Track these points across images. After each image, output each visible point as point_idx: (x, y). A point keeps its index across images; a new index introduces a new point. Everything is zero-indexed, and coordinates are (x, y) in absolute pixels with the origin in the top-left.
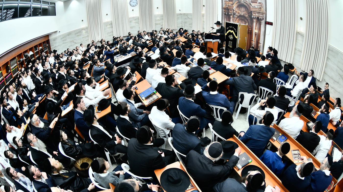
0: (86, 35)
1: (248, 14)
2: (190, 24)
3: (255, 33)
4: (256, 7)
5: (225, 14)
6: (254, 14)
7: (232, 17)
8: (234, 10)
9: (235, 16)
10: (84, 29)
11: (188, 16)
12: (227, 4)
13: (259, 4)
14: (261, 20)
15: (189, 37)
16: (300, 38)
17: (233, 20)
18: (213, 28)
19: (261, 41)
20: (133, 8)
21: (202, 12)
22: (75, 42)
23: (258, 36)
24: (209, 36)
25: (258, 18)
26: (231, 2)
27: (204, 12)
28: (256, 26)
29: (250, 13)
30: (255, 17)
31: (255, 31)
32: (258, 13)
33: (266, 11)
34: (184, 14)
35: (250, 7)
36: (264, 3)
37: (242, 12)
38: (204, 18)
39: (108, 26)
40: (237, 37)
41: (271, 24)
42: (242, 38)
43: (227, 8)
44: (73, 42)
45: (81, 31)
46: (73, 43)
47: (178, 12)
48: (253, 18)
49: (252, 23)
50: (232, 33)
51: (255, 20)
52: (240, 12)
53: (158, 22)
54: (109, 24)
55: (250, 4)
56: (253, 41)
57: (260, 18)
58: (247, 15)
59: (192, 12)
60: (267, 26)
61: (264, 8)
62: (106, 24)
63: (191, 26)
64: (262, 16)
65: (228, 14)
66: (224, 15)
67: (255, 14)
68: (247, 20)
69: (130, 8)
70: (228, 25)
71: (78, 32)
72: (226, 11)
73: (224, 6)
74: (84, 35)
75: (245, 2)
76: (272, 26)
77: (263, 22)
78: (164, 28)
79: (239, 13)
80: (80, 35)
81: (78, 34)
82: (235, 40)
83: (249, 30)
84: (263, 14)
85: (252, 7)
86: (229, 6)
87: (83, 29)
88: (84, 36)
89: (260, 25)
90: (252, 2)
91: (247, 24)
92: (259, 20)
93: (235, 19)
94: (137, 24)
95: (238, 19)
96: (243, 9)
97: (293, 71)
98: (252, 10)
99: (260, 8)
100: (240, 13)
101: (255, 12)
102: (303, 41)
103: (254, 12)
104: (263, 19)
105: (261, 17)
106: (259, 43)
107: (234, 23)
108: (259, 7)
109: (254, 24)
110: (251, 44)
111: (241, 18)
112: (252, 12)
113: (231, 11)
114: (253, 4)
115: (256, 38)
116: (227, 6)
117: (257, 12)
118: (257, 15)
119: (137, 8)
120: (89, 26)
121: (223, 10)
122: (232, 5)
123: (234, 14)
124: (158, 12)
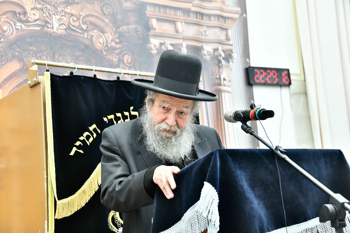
1: (116, 24)
32: (192, 18)
58: (103, 32)
64: (223, 37)
67: (173, 22)
84: (225, 26)
103: (162, 13)
105: (220, 47)
112: (149, 11)
117: (187, 12)
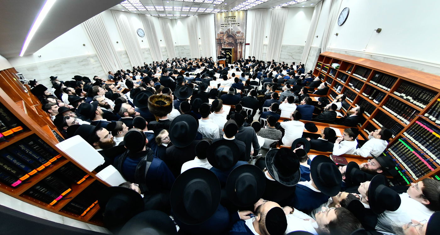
0: (99, 65)
4: (240, 36)
5: (218, 43)
6: (238, 41)
7: (223, 44)
8: (224, 40)
11: (185, 48)
12: (219, 36)
13: (242, 34)
16: (265, 47)
17: (224, 46)
19: (243, 54)
20: (142, 39)
21: (199, 44)
23: (241, 53)
25: (241, 43)
26: (222, 35)
28: (239, 48)
29: (236, 40)
31: (239, 50)
34: (180, 46)
35: (235, 37)
36: (245, 33)
37: (231, 40)
38: (201, 47)
39: (123, 56)
40: (231, 56)
41: (249, 44)
47: (175, 45)
49: (237, 46)
50: (228, 54)
51: (238, 44)
54: (123, 54)
55: (236, 34)
56: (238, 56)
58: (233, 42)
59: (189, 44)
60: (247, 46)
61: (245, 36)
62: (121, 53)
63: (188, 55)
65: (220, 43)
66: (217, 44)
68: (234, 45)
69: (140, 39)
71: (84, 60)
73: (217, 38)
74: (93, 65)
75: (232, 34)
77: (244, 44)
79: (228, 41)
80: (88, 65)
81: (83, 63)
82: (230, 57)
83: (235, 51)
84: (244, 40)
86: (220, 37)
87: (89, 57)
90: (237, 33)
91: (234, 47)
92: (241, 44)
94: (149, 55)
96: (231, 38)
98: (237, 38)
99: (242, 36)
101: (238, 39)
102: (267, 48)
104: (244, 42)
107: (225, 48)
108: (241, 35)
109: (238, 47)
110: (237, 58)
111: (230, 44)
113: (222, 41)
114: (238, 35)
115: (239, 54)
116: (219, 38)
117: (240, 39)
118: (240, 41)
119: (145, 39)
120: (98, 53)
121: (217, 41)
122: (223, 36)
123: (225, 42)
124: (162, 44)
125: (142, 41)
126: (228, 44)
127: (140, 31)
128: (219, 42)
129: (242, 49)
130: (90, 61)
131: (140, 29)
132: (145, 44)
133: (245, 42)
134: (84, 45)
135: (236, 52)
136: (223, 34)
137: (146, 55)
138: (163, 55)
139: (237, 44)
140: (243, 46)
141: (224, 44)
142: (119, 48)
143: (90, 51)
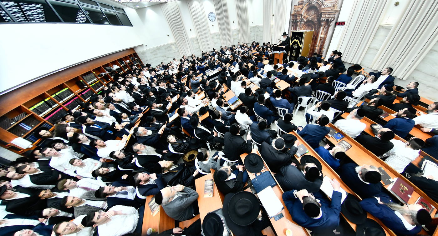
0: (177, 51)
1: (317, 17)
2: (261, 37)
3: (321, 38)
4: (329, 5)
5: (293, 22)
6: (324, 16)
7: (299, 24)
8: (302, 16)
9: (302, 22)
10: (173, 44)
11: (260, 29)
13: (333, 1)
14: (331, 21)
15: (260, 50)
16: (382, 33)
17: (300, 28)
18: (280, 40)
19: (325, 46)
20: (213, 23)
21: (271, 23)
22: (168, 56)
23: (323, 41)
24: (276, 48)
25: (328, 20)
26: (301, 6)
27: (273, 23)
28: (323, 30)
29: (319, 15)
30: (325, 19)
31: (321, 36)
33: (341, 8)
34: (256, 26)
35: (320, 8)
37: (312, 16)
38: (273, 29)
39: (195, 42)
40: (300, 46)
41: (343, 23)
42: (306, 46)
43: (296, 14)
44: (166, 56)
45: (170, 46)
46: (165, 58)
47: (251, 25)
48: (322, 20)
49: (319, 28)
50: (297, 42)
51: (323, 24)
52: (308, 16)
53: (235, 37)
54: (194, 40)
55: (322, 3)
56: (316, 47)
57: (330, 19)
58: (315, 19)
59: (263, 24)
60: (337, 27)
61: (339, 4)
62: (193, 40)
63: (261, 38)
64: (334, 16)
65: (296, 21)
66: (291, 23)
69: (210, 23)
70: (294, 34)
71: (168, 47)
72: (294, 18)
73: (293, 13)
74: (174, 50)
75: (316, 2)
76: (343, 26)
77: (333, 24)
78: (240, 43)
80: (171, 50)
81: (168, 49)
82: (299, 48)
83: (314, 36)
84: (336, 13)
85: (323, 7)
87: (171, 44)
88: (174, 52)
89: (328, 27)
91: (313, 30)
92: (328, 22)
93: (302, 26)
94: (219, 40)
95: (305, 25)
96: (312, 12)
97: (359, 71)
98: (323, 10)
99: (334, 6)
100: (308, 18)
101: (325, 13)
104: (334, 20)
105: (332, 18)
106: (323, 48)
107: (300, 31)
108: (332, 4)
109: (322, 28)
110: (314, 50)
111: (309, 24)
112: (322, 13)
113: (299, 18)
114: (326, 3)
115: (320, 43)
116: (296, 12)
117: (328, 12)
118: (327, 16)
119: (216, 23)
120: (176, 41)
121: (292, 18)
122: (302, 9)
123: (302, 21)
124: (234, 26)
125: (213, 26)
126: (306, 23)
127: (212, 15)
128: (295, 19)
129: (326, 33)
130: (172, 47)
131: (211, 13)
132: (214, 28)
133: (337, 19)
134: (168, 35)
135: (315, 39)
136: (302, 4)
137: (216, 40)
138: (234, 39)
139: (320, 23)
140: (330, 28)
141: (301, 24)
142: (192, 35)
143: (171, 40)
